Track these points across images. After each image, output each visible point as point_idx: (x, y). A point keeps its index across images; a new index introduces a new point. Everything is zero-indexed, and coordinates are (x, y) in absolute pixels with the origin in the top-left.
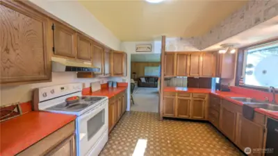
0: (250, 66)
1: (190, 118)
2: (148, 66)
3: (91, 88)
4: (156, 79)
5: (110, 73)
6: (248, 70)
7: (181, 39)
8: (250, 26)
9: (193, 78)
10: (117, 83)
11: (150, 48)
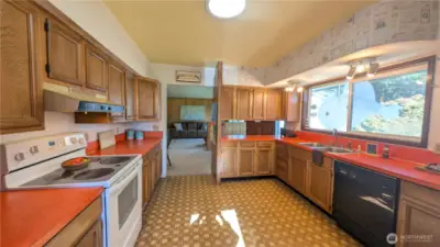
0: (314, 107)
1: (255, 175)
2: (186, 104)
3: (98, 141)
4: (200, 125)
5: (135, 116)
6: (312, 111)
7: (242, 68)
8: (319, 64)
9: (253, 122)
10: (144, 132)
11: (199, 77)
